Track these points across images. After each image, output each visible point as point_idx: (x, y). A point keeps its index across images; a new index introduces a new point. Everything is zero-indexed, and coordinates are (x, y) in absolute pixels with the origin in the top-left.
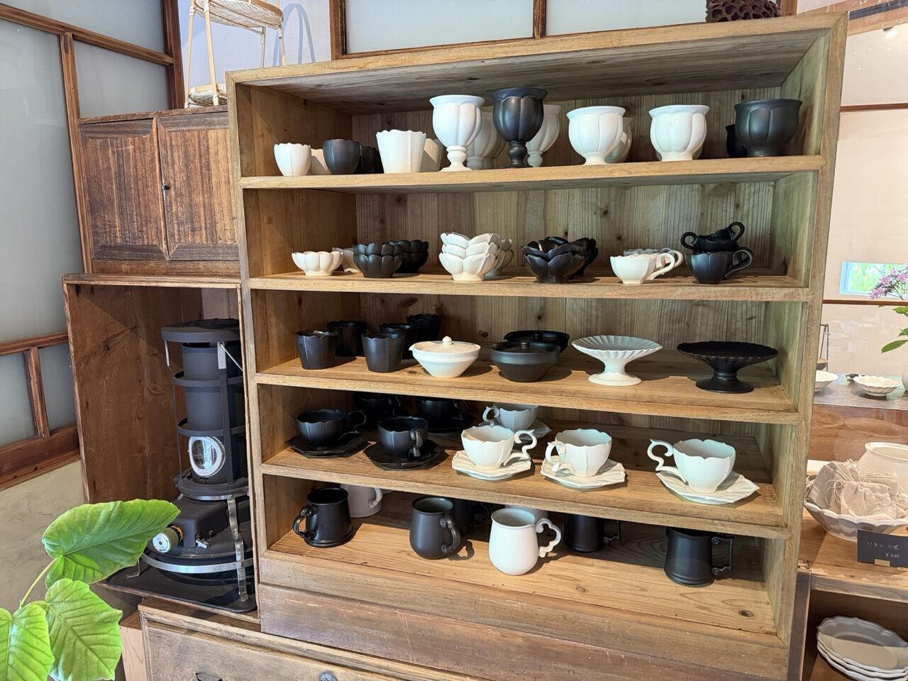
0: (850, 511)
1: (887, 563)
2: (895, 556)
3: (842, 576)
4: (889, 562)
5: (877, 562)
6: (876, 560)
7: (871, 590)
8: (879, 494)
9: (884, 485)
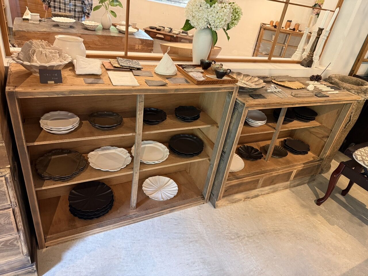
0: (38, 62)
1: (53, 82)
2: (56, 79)
3: (30, 90)
4: (54, 82)
5: (49, 82)
6: (48, 81)
7: (44, 94)
8: (54, 54)
9: (56, 51)
